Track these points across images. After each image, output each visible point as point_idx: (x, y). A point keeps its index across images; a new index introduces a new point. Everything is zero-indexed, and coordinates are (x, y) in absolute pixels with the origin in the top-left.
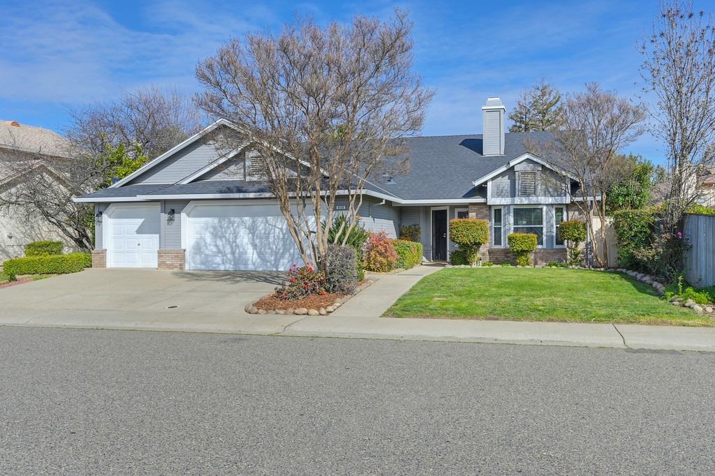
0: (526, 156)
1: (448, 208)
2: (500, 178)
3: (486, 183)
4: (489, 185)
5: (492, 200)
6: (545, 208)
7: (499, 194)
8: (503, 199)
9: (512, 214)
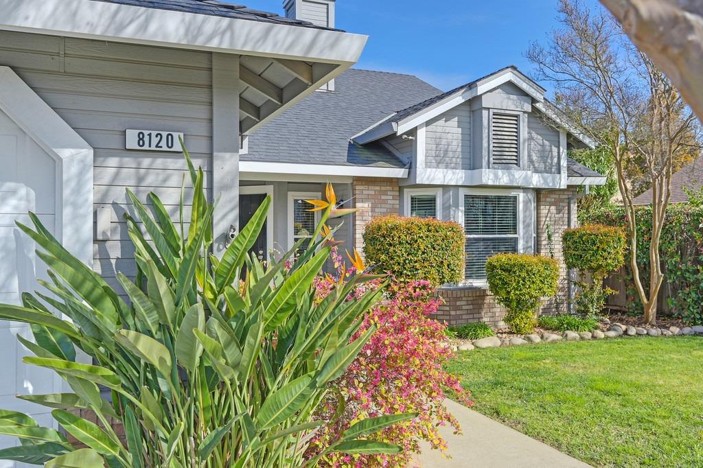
0: (508, 76)
1: (269, 190)
2: (442, 122)
3: (413, 132)
4: (421, 135)
5: (427, 174)
6: (521, 197)
7: (440, 159)
8: (450, 171)
9: (462, 208)
